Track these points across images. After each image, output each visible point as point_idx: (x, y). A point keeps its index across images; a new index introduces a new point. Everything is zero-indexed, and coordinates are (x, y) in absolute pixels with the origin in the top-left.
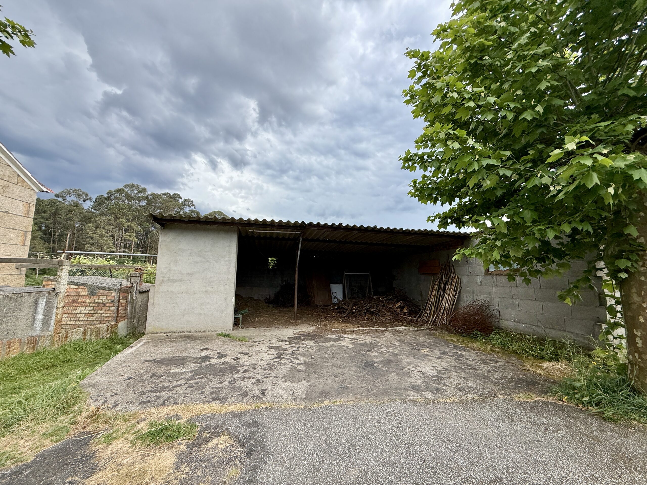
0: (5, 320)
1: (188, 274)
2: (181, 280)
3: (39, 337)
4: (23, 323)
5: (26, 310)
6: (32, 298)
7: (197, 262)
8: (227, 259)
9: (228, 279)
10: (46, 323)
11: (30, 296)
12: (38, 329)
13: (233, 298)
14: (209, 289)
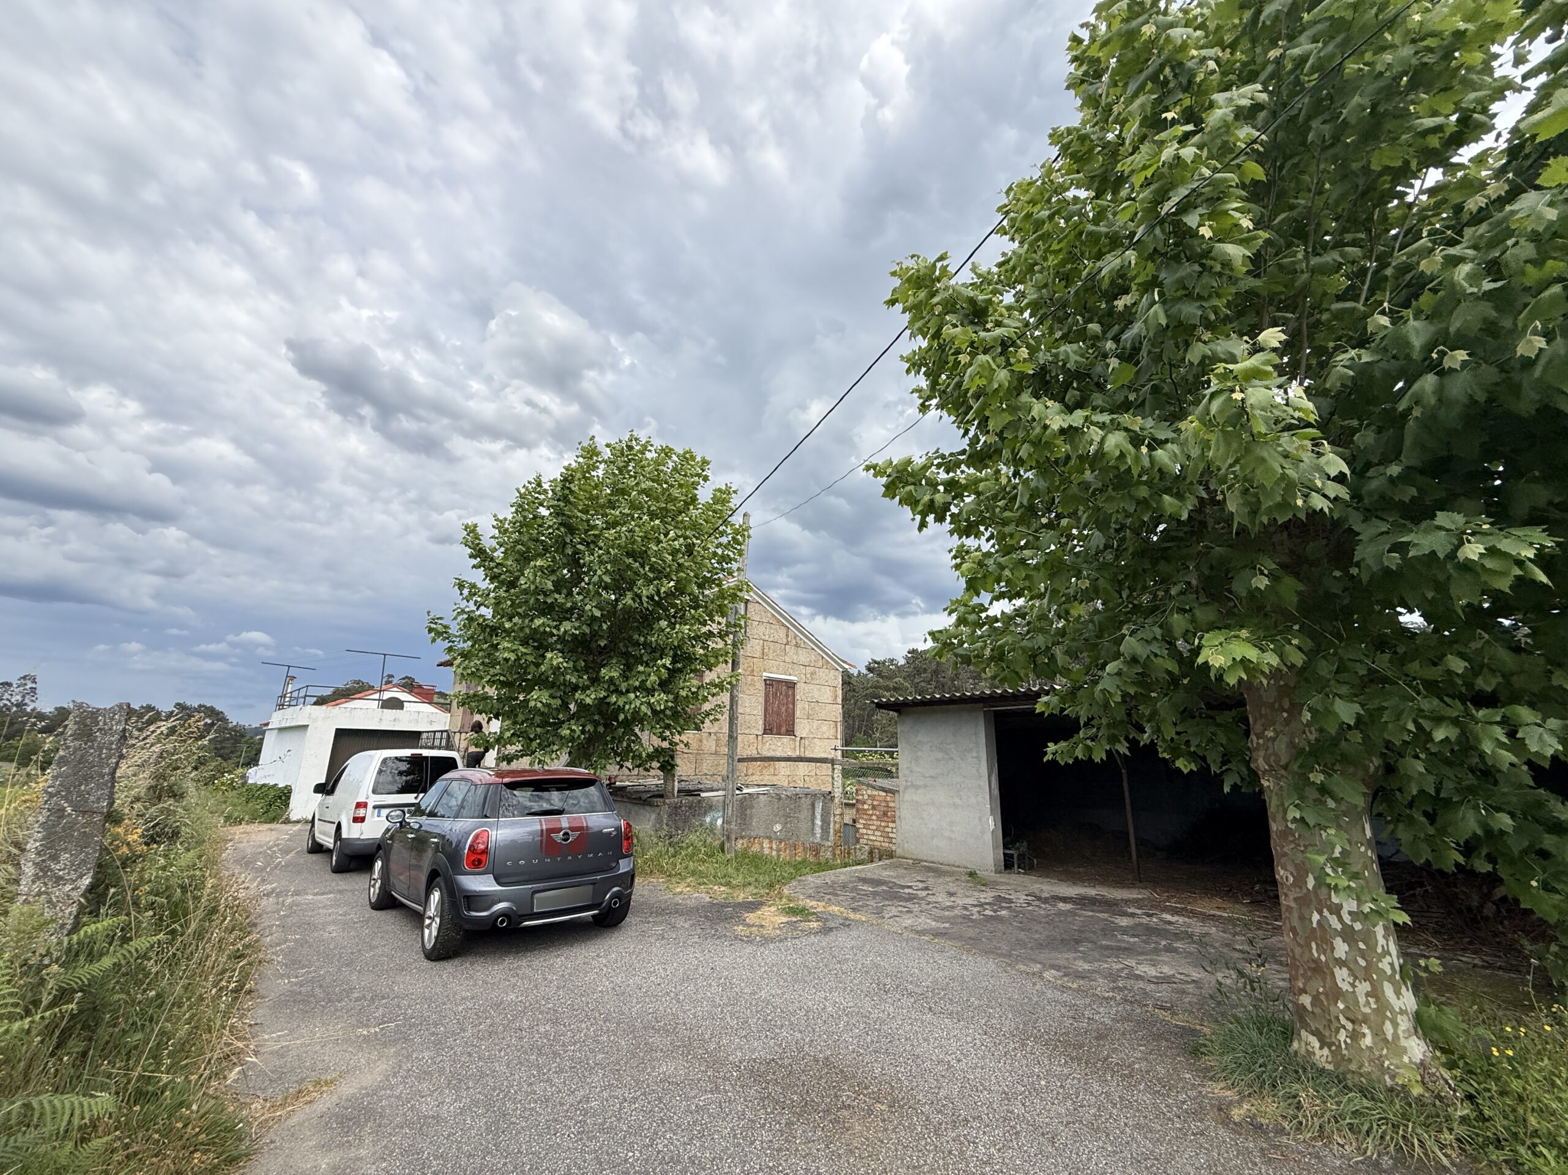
0: (789, 820)
1: (932, 777)
2: (925, 786)
3: (821, 846)
4: (804, 826)
6: (808, 801)
7: (938, 760)
8: (974, 754)
9: (980, 787)
10: (825, 830)
11: (806, 798)
12: (818, 836)
13: (991, 819)
14: (957, 801)
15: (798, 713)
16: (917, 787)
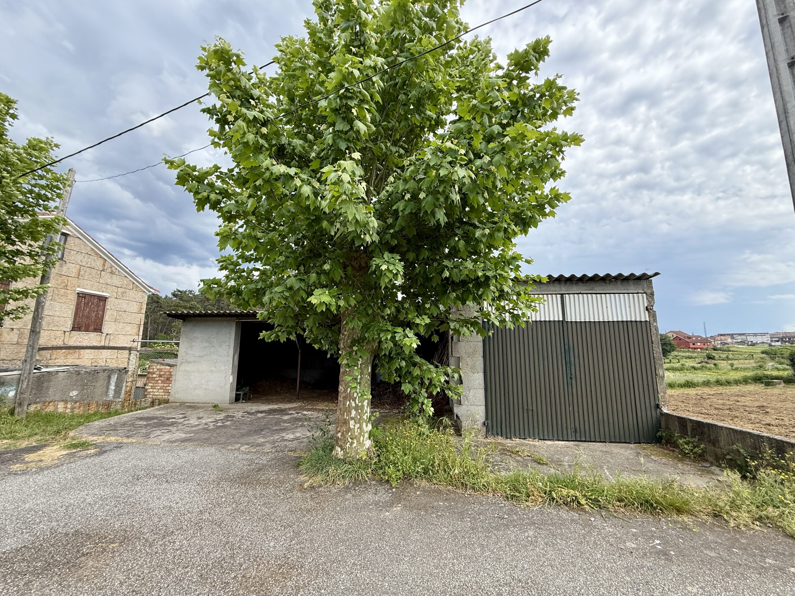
0: (86, 387)
1: (200, 356)
2: (194, 362)
3: (112, 402)
4: (99, 390)
5: (101, 382)
6: (106, 374)
7: (205, 347)
8: (227, 344)
9: (228, 361)
10: (118, 391)
11: (104, 372)
12: (111, 396)
13: (232, 376)
14: (213, 369)
15: (106, 318)
16: (189, 362)
